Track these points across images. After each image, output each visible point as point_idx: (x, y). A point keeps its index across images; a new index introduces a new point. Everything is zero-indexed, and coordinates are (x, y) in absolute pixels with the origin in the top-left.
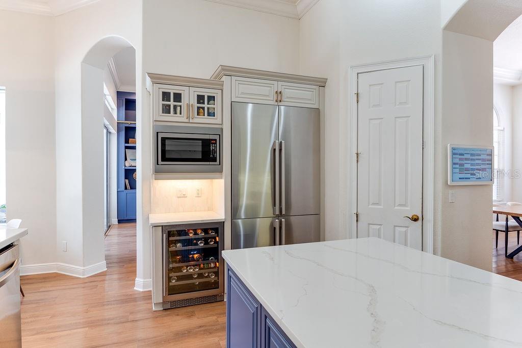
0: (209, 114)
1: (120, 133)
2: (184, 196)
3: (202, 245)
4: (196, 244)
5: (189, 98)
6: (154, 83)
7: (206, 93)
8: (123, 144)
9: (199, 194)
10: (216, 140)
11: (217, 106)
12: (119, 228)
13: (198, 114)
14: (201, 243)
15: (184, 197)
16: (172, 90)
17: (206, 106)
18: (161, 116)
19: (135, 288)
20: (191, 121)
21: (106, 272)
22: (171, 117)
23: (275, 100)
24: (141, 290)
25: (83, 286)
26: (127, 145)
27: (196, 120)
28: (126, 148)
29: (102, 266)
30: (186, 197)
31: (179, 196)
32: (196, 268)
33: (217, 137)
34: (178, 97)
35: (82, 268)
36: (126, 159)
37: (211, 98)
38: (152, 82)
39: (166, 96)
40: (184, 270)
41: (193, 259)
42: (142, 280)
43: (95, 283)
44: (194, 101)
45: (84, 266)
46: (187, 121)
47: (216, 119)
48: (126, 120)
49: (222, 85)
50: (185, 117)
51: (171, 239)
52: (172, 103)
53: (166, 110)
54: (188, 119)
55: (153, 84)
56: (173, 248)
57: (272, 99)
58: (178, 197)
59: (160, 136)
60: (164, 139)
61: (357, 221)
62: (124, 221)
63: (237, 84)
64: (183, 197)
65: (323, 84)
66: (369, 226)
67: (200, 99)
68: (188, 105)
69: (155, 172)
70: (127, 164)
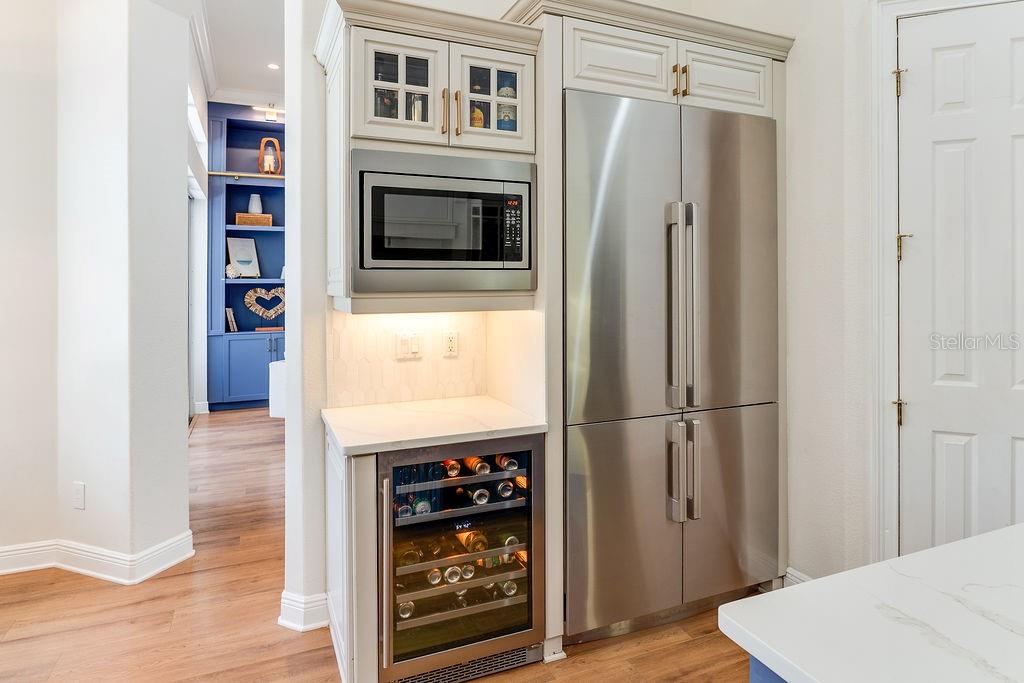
0: (501, 125)
1: (216, 199)
2: (415, 357)
3: (485, 501)
4: (470, 502)
5: (449, 73)
6: (352, 24)
7: (494, 61)
8: (221, 226)
9: (452, 351)
10: (519, 198)
11: (523, 100)
12: (212, 424)
13: (472, 122)
14: (480, 496)
15: (414, 359)
16: (404, 48)
17: (493, 98)
18: (370, 122)
19: (281, 621)
20: (454, 141)
21: (191, 560)
22: (398, 128)
23: (670, 92)
24: (300, 627)
25: (129, 613)
26: (231, 227)
27: (465, 140)
28: (230, 234)
29: (179, 546)
30: (420, 359)
31: (399, 357)
32: (465, 572)
33: (523, 190)
34: (418, 70)
35: (129, 557)
36: (228, 262)
37: (508, 79)
38: (347, 19)
39: (385, 65)
40: (434, 579)
41: (461, 548)
42: (302, 599)
43: (164, 602)
44: (461, 82)
45: (132, 552)
46: (443, 140)
47: (520, 138)
48: (227, 170)
49: (537, 42)
50: (438, 130)
51: (402, 489)
52: (401, 87)
53: (386, 105)
54: (446, 135)
55: (348, 27)
56: (405, 519)
57: (663, 86)
58: (400, 360)
59: (371, 181)
60: (379, 193)
61: (900, 423)
62: (223, 407)
63: (578, 39)
64: (410, 360)
65: (779, 54)
66: (934, 438)
67: (479, 78)
68: (445, 94)
69: (356, 290)
70: (232, 271)
